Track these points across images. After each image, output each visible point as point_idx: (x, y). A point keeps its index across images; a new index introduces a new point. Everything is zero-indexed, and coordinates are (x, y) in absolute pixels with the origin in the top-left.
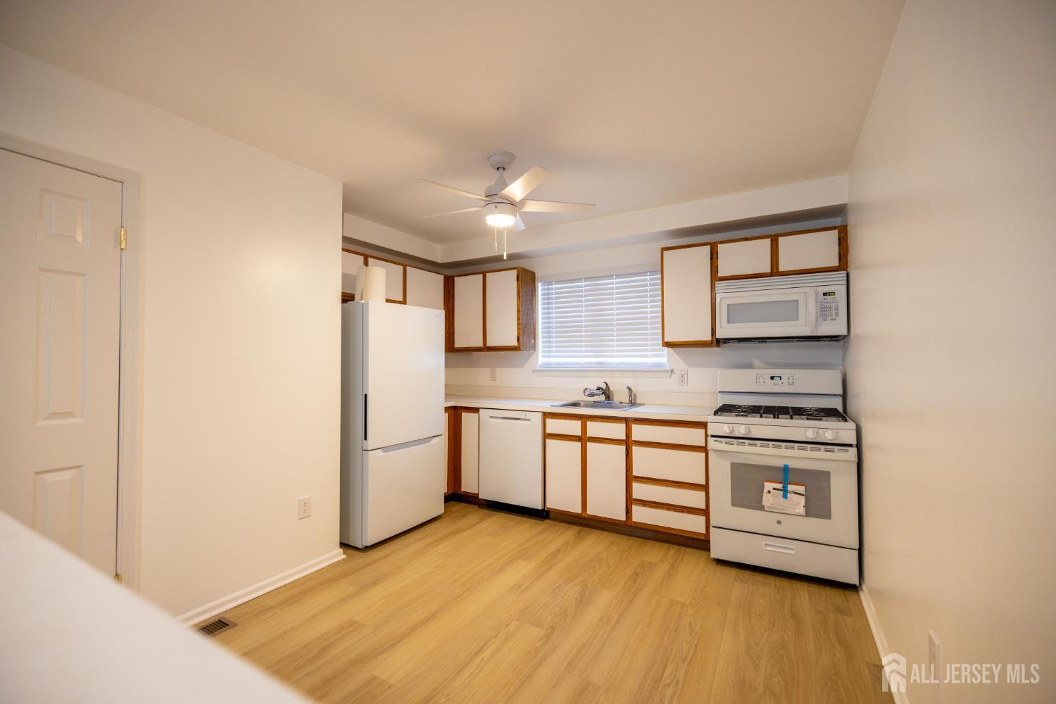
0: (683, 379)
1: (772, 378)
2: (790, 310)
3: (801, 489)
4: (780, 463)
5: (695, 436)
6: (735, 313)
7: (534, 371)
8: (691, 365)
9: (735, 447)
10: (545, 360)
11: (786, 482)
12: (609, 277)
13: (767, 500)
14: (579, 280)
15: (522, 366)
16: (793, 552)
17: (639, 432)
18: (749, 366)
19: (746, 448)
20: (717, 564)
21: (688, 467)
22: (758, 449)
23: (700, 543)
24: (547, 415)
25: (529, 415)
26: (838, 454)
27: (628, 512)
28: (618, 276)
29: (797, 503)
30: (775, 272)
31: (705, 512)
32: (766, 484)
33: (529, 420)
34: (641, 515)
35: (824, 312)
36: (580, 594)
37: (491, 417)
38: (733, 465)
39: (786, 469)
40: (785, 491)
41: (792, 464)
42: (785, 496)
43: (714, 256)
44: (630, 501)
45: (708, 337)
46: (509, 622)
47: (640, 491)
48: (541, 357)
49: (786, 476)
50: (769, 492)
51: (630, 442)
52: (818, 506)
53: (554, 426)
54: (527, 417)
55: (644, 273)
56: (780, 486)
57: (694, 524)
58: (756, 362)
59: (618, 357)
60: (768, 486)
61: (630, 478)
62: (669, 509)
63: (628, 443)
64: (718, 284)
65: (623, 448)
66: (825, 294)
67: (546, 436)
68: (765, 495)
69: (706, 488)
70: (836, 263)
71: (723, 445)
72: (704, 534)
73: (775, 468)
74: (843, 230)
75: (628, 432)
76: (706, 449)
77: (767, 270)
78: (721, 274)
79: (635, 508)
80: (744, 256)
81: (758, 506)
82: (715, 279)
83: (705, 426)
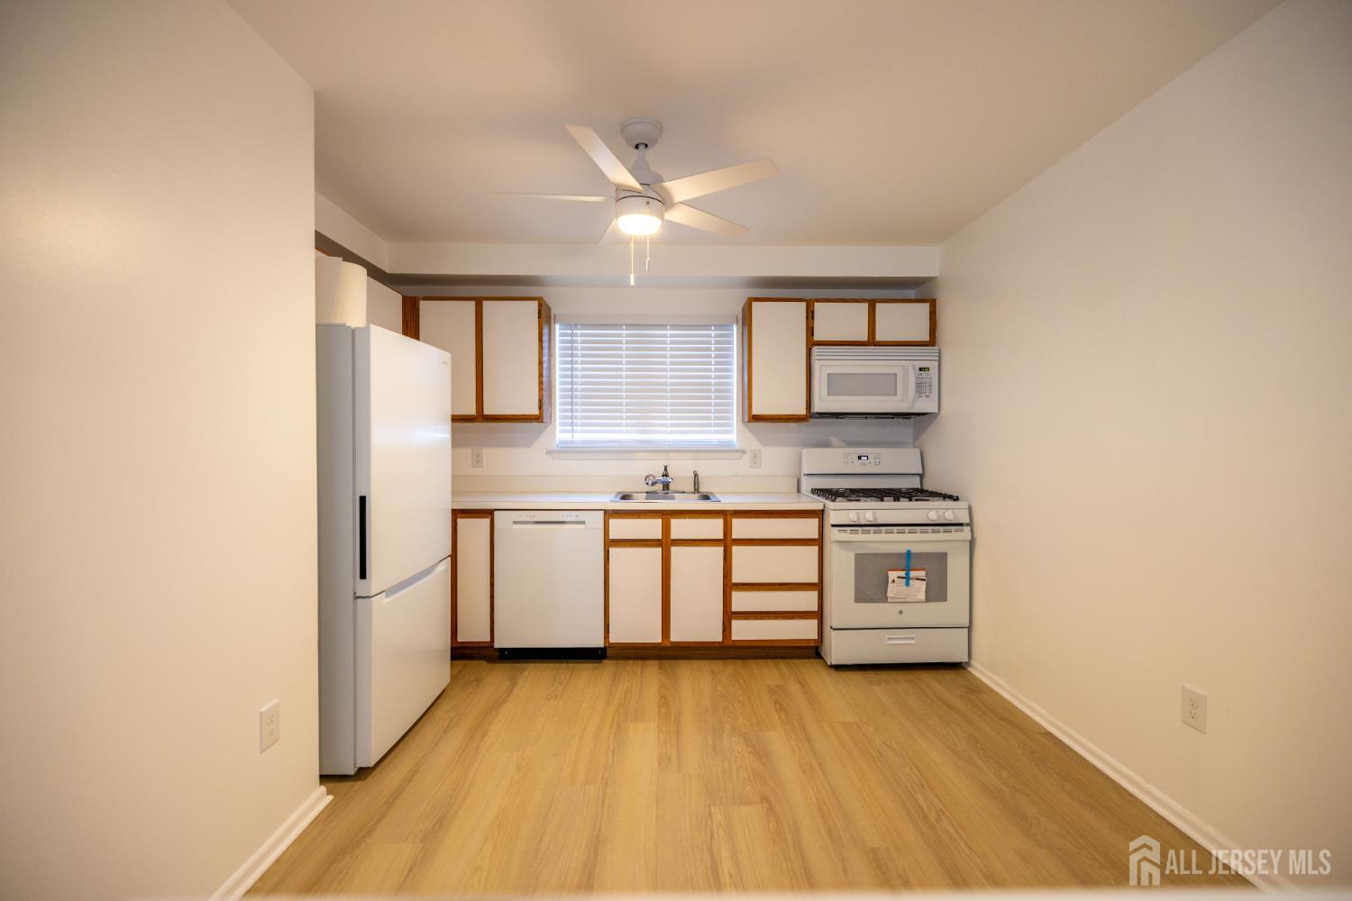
0: (756, 459)
1: (860, 458)
2: (888, 384)
3: (922, 574)
4: (902, 549)
5: (808, 528)
6: (837, 384)
7: (549, 452)
8: (765, 443)
9: (860, 536)
10: (568, 437)
11: (908, 570)
12: (663, 326)
13: (892, 590)
14: (618, 326)
15: (528, 444)
16: (913, 642)
17: (741, 528)
18: (826, 445)
19: (871, 536)
20: (833, 670)
21: (800, 565)
22: (883, 536)
23: (812, 651)
24: (609, 514)
25: (582, 516)
26: (955, 534)
27: (727, 629)
28: (674, 327)
29: (919, 589)
30: (871, 342)
31: (819, 615)
32: (890, 573)
33: (583, 523)
34: (744, 631)
35: (921, 388)
36: (747, 745)
37: (515, 523)
38: (857, 556)
39: (909, 554)
40: (907, 578)
41: (915, 549)
42: (908, 584)
43: (810, 315)
44: (729, 616)
45: (802, 411)
46: (707, 811)
47: (741, 601)
48: (561, 431)
49: (907, 562)
50: (894, 581)
51: (728, 541)
52: (937, 592)
53: (620, 528)
54: (579, 519)
55: (707, 327)
56: (902, 574)
57: (804, 631)
58: (834, 440)
59: (669, 433)
60: (893, 575)
61: (729, 587)
62: (776, 618)
63: (727, 542)
64: (815, 350)
65: (720, 550)
66: (921, 369)
67: (610, 543)
68: (890, 585)
69: (819, 587)
70: (927, 338)
71: (846, 535)
72: (815, 636)
73: (898, 555)
74: (933, 304)
75: (727, 529)
76: (819, 542)
77: (864, 338)
78: (817, 337)
79: (735, 623)
80: (841, 320)
81: (883, 598)
82: (811, 343)
83: (820, 514)
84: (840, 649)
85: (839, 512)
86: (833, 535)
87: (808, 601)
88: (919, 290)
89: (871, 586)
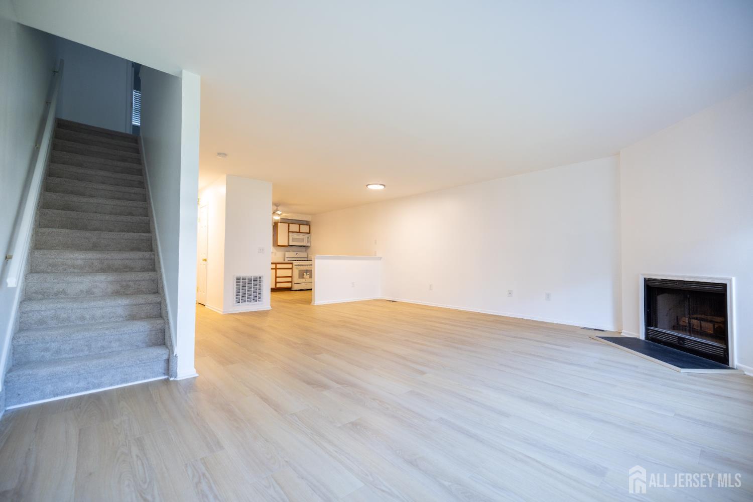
0: (275, 254)
1: (296, 254)
2: (302, 240)
3: (309, 273)
5: (290, 266)
6: (294, 240)
8: (277, 251)
9: (299, 267)
13: (304, 276)
16: (306, 285)
17: (278, 266)
18: (289, 251)
19: (301, 267)
20: (294, 291)
21: (289, 273)
22: (303, 267)
23: (289, 289)
26: (312, 267)
27: (276, 285)
30: (299, 232)
31: (292, 282)
32: (304, 273)
34: (279, 285)
35: (308, 242)
38: (299, 271)
39: (307, 270)
41: (308, 269)
42: (306, 275)
43: (289, 226)
44: (276, 282)
45: (286, 245)
47: (278, 280)
49: (307, 271)
52: (311, 277)
56: (306, 273)
57: (289, 285)
58: (294, 251)
61: (276, 277)
62: (284, 283)
63: (276, 269)
66: (308, 238)
69: (291, 277)
70: (308, 232)
71: (297, 267)
72: (291, 286)
73: (305, 270)
74: (310, 225)
75: (276, 266)
76: (292, 269)
77: (298, 231)
78: (290, 230)
79: (277, 284)
80: (294, 228)
81: (303, 278)
82: (289, 232)
83: (292, 263)
84: (296, 287)
85: (295, 263)
86: (294, 267)
87: (290, 279)
88: (307, 223)
89: (301, 276)
